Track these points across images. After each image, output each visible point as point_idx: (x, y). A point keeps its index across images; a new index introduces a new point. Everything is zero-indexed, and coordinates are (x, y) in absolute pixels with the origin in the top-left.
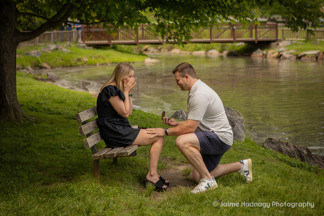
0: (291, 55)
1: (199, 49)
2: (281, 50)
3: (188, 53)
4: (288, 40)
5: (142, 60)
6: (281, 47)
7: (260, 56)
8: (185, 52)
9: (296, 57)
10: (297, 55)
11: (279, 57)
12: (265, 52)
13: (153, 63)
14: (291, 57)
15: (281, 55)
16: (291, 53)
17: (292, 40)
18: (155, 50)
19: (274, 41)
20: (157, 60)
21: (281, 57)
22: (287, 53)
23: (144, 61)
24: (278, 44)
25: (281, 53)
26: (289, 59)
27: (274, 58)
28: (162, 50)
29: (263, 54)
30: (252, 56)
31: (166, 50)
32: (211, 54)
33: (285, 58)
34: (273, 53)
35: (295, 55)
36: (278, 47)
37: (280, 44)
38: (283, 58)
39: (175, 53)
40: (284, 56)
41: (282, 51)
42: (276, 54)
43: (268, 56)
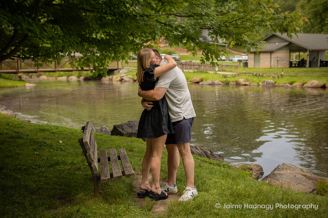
0: (129, 79)
1: (62, 76)
2: (122, 75)
3: (54, 79)
4: (126, 69)
5: (23, 85)
6: (121, 74)
7: (107, 80)
8: (51, 78)
9: (133, 80)
10: (133, 79)
11: (121, 80)
12: (110, 77)
13: (32, 87)
14: (129, 80)
15: (122, 79)
16: (129, 78)
17: (128, 69)
18: (27, 77)
19: (116, 70)
20: (35, 84)
21: (123, 81)
22: (127, 78)
23: (25, 86)
24: (119, 72)
25: (122, 78)
26: (128, 82)
27: (117, 81)
28: (33, 77)
29: (110, 79)
30: (102, 80)
31: (36, 77)
32: (71, 79)
33: (126, 81)
34: (117, 78)
35: (132, 79)
36: (119, 73)
37: (121, 71)
38: (124, 81)
39: (44, 79)
40: (124, 80)
41: (123, 77)
42: (119, 78)
43: (113, 80)
